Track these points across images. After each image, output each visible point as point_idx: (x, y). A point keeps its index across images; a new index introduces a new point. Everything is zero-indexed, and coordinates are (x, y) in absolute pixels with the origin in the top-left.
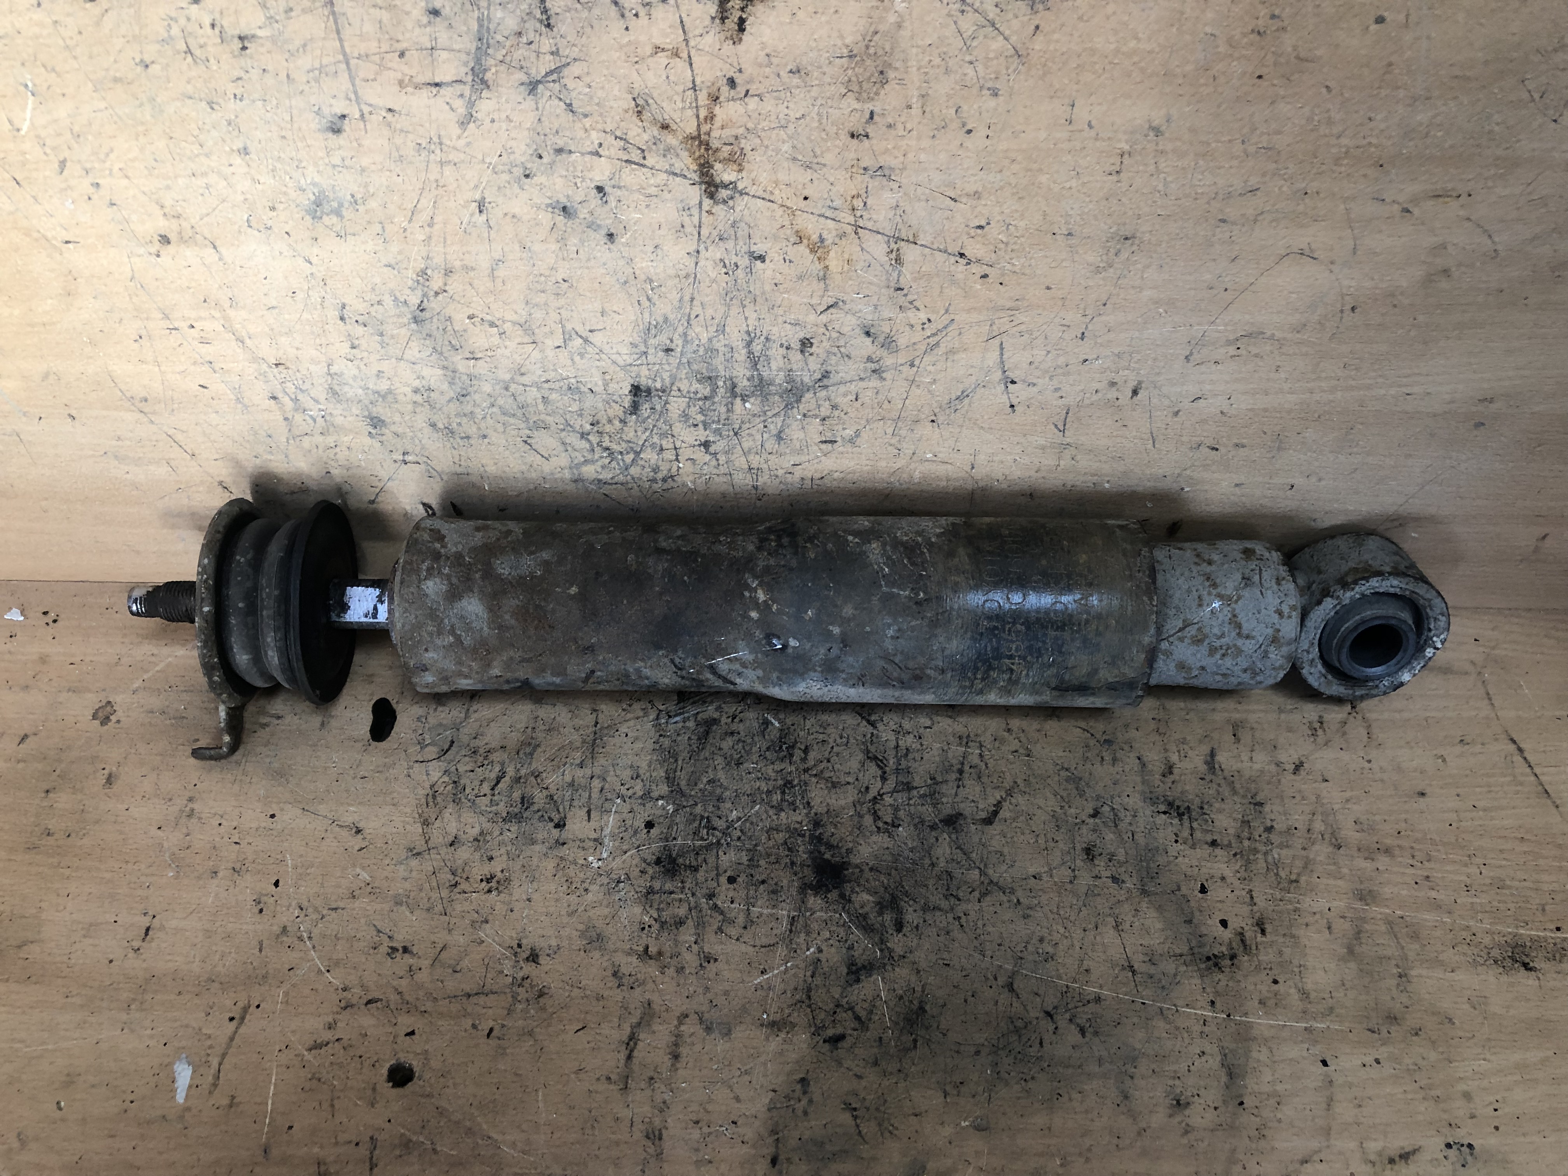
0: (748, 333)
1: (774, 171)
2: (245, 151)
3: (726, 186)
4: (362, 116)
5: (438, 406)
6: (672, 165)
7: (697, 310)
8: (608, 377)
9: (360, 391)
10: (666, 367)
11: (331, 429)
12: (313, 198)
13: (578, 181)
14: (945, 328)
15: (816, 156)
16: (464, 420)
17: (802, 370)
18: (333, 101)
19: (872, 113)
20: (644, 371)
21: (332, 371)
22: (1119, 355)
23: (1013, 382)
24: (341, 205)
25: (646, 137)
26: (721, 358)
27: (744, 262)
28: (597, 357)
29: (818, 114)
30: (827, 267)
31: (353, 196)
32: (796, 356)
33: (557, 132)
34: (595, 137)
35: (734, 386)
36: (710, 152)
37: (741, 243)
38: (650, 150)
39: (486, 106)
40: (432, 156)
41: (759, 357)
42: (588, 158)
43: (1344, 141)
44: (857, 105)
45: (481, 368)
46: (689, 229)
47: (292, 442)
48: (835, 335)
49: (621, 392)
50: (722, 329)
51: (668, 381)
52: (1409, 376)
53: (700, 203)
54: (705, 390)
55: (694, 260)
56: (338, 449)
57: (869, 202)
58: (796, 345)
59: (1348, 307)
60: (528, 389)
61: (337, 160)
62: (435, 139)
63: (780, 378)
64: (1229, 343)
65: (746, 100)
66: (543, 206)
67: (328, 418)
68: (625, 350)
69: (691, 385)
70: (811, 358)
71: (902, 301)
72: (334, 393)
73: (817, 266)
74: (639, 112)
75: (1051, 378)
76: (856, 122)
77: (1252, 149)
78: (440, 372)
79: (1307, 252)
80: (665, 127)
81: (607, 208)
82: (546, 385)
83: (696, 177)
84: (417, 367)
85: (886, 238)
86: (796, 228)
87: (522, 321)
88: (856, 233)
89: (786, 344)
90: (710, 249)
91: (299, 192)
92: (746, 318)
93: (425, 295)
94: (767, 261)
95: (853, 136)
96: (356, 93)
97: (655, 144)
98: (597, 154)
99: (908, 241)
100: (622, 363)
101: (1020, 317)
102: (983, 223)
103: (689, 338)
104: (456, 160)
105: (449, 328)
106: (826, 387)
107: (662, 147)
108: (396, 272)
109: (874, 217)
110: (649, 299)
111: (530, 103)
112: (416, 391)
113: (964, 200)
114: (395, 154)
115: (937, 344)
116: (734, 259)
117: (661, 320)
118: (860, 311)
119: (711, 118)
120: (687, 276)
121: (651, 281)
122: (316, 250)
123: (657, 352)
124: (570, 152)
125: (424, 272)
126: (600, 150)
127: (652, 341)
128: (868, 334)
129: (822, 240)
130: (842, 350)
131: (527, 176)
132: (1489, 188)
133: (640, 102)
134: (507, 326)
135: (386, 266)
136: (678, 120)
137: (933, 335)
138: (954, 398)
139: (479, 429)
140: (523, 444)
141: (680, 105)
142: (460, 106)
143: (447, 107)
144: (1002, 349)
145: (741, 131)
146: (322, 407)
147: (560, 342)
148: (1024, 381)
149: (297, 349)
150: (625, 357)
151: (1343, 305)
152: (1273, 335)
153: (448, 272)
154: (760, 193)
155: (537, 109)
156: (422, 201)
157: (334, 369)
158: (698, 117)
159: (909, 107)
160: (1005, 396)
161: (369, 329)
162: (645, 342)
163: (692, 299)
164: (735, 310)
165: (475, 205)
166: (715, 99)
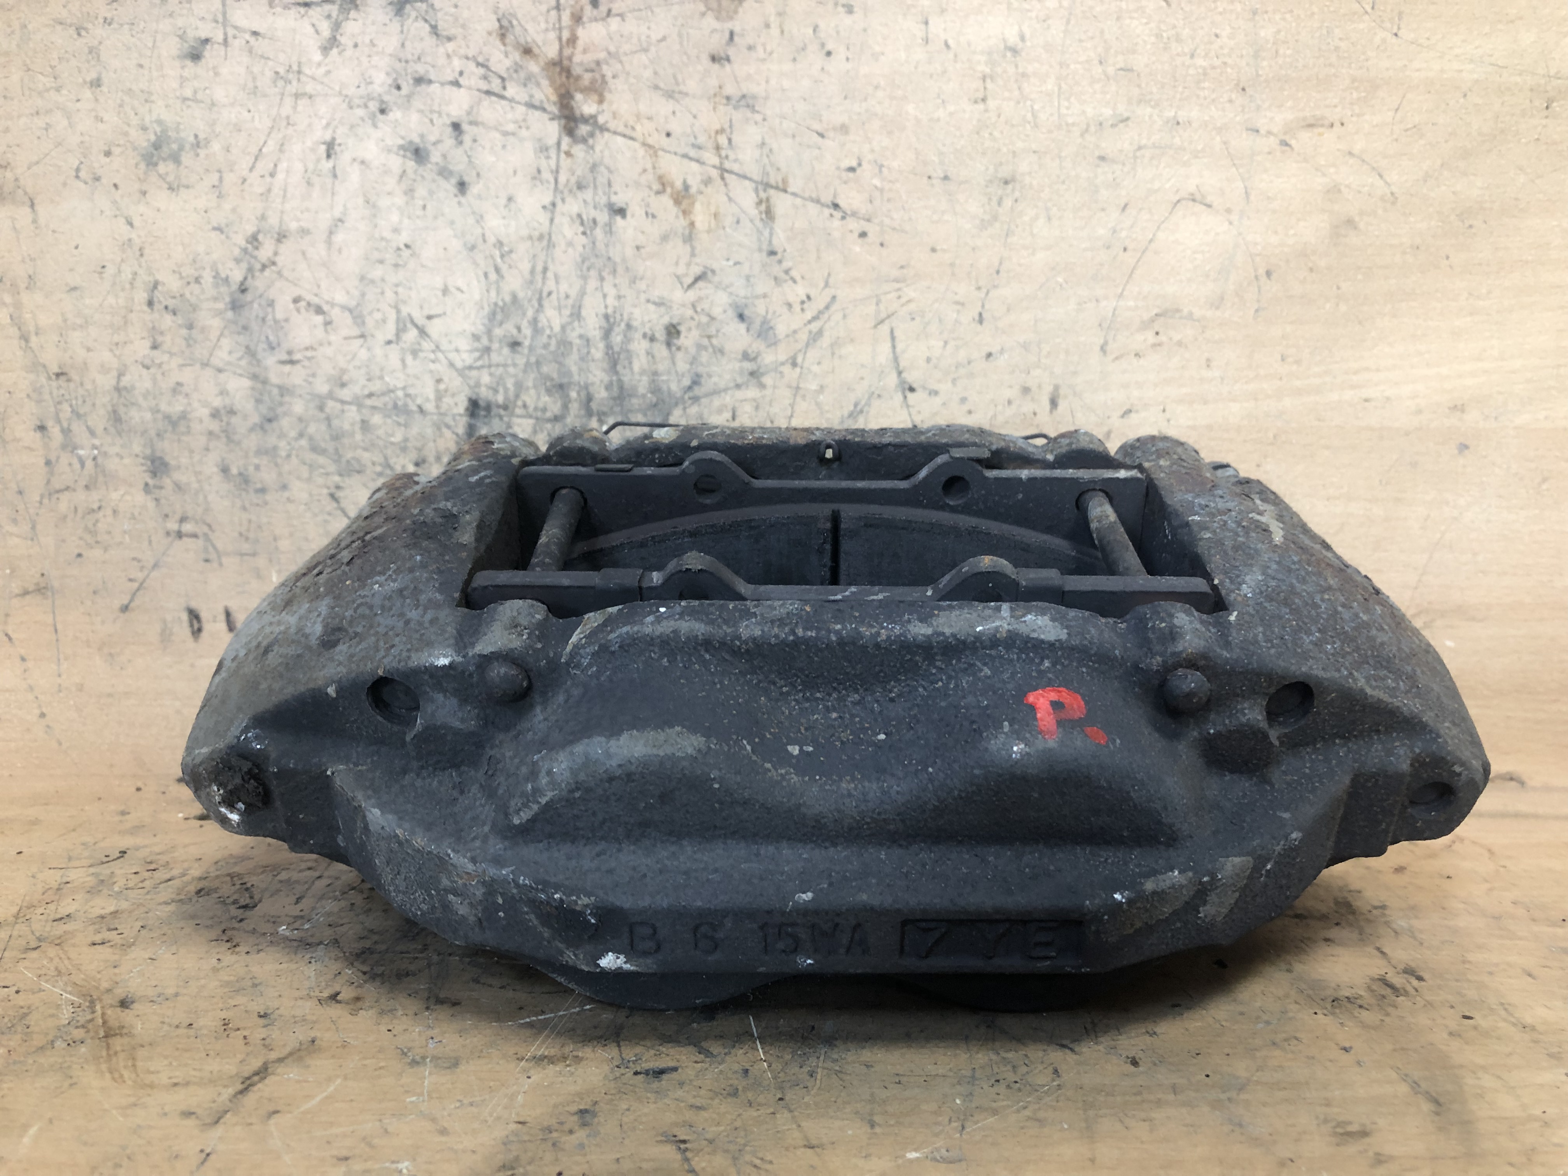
0: (606, 317)
1: (636, 100)
2: (96, 83)
3: (585, 120)
4: (225, 40)
5: (236, 438)
6: (531, 96)
7: (551, 284)
8: (442, 387)
9: (148, 416)
10: (511, 370)
11: (101, 479)
12: (153, 138)
13: (435, 116)
14: (827, 307)
15: (677, 84)
16: (264, 461)
17: (669, 373)
18: (200, 24)
19: (732, 34)
20: (486, 379)
21: (122, 384)
22: (1025, 346)
23: (912, 389)
24: (181, 148)
25: (508, 63)
26: (575, 356)
27: (603, 217)
28: (432, 356)
29: (680, 35)
30: (692, 224)
31: (196, 136)
32: (661, 350)
33: (419, 58)
34: (457, 63)
35: (589, 399)
36: (572, 80)
37: (600, 192)
38: (511, 77)
39: (352, 27)
40: (289, 87)
41: (619, 353)
42: (448, 88)
43: (1200, 62)
44: (716, 25)
45: (296, 376)
46: (547, 175)
47: (46, 501)
48: (704, 319)
49: (455, 411)
50: (577, 314)
51: (511, 394)
52: (1356, 373)
53: (559, 144)
54: (555, 408)
55: (549, 215)
56: (101, 514)
57: (735, 138)
58: (661, 335)
59: (1262, 271)
60: (346, 407)
61: (188, 93)
62: (295, 68)
63: (643, 386)
64: (1145, 325)
65: (609, 19)
66: (395, 149)
67: (100, 460)
68: (464, 344)
69: (539, 398)
70: (680, 355)
71: (777, 270)
72: (116, 418)
73: (683, 222)
74: (503, 37)
75: (954, 381)
76: (717, 43)
77: (1111, 70)
78: (246, 383)
79: (1198, 197)
80: (527, 51)
81: (460, 151)
82: (369, 402)
83: (555, 110)
84: (222, 377)
85: (753, 185)
86: (660, 172)
87: (353, 303)
88: (723, 178)
89: (649, 333)
90: (569, 199)
91: (141, 132)
92: (605, 296)
93: (250, 270)
94: (629, 214)
95: (714, 59)
96: (224, 14)
97: (516, 71)
98: (456, 84)
99: (777, 188)
100: (459, 364)
101: (910, 292)
102: (854, 164)
103: (540, 325)
104: (313, 93)
105: (270, 317)
106: (696, 399)
107: (522, 75)
108: (223, 237)
109: (740, 157)
110: (497, 270)
111: (395, 26)
112: (215, 414)
113: (831, 134)
114: (250, 85)
115: (820, 333)
116: (593, 213)
117: (508, 299)
118: (732, 285)
119: (573, 40)
120: (541, 237)
121: (500, 244)
122: (142, 208)
123: (501, 348)
124: (430, 82)
125: (254, 239)
126: (461, 81)
127: (498, 332)
128: (741, 317)
129: (686, 187)
130: (715, 341)
131: (383, 111)
132: (1358, 115)
133: (505, 23)
134: (335, 313)
135: (215, 229)
136: (540, 44)
137: (815, 318)
138: (846, 414)
139: (280, 474)
140: (328, 499)
141: (543, 26)
142: (325, 28)
143: (312, 30)
144: (893, 338)
145: (602, 55)
146: (97, 442)
147: (391, 336)
148: (924, 388)
149: (89, 350)
150: (465, 356)
151: (1256, 270)
152: (1191, 314)
153: (281, 237)
154: (621, 129)
155: (402, 32)
156: (271, 143)
157: (126, 381)
158: (560, 39)
159: (767, 26)
160: (905, 412)
161: (180, 320)
162: (489, 332)
163: (545, 270)
164: (593, 283)
165: (323, 148)
166: (577, 19)
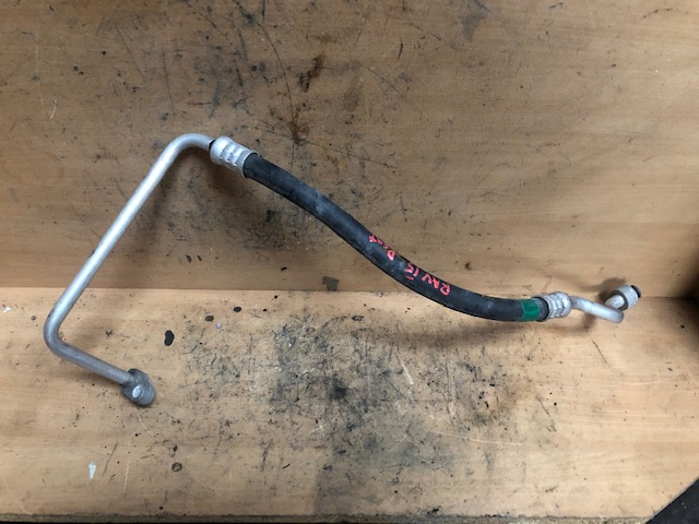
1: (320, 135)
2: (131, 126)
3: (302, 140)
4: (174, 114)
5: (195, 218)
6: (283, 133)
8: (258, 207)
10: (280, 203)
11: (154, 227)
13: (250, 137)
14: (381, 190)
15: (334, 130)
16: (204, 224)
18: (164, 109)
19: (353, 116)
20: (272, 205)
21: (156, 205)
22: (443, 200)
23: (406, 210)
25: (274, 122)
27: (309, 166)
28: (255, 200)
29: (335, 116)
30: (338, 168)
33: (243, 120)
34: (256, 122)
36: (297, 128)
37: (308, 160)
39: (218, 111)
40: (198, 128)
42: (254, 129)
43: (515, 126)
44: (347, 113)
45: (212, 204)
46: (290, 155)
47: (138, 232)
48: (341, 193)
49: (263, 213)
51: (280, 209)
52: (545, 208)
53: (293, 146)
54: (294, 212)
56: (156, 235)
57: (353, 146)
61: (164, 129)
62: (200, 122)
64: (481, 196)
65: (310, 110)
67: (153, 223)
68: (264, 197)
69: (289, 210)
71: (365, 181)
73: (334, 168)
74: (272, 115)
75: (419, 209)
76: (347, 118)
77: (484, 128)
78: (197, 206)
79: (506, 163)
80: (281, 119)
81: (259, 147)
83: (291, 137)
84: (188, 204)
85: (359, 159)
86: (327, 154)
88: (349, 157)
90: (297, 161)
91: (149, 140)
93: (192, 177)
94: (317, 165)
95: (346, 123)
96: (172, 106)
97: (277, 125)
99: (367, 159)
100: (263, 202)
101: (407, 187)
102: (393, 153)
105: (201, 189)
107: (280, 126)
109: (355, 151)
111: (234, 111)
112: (187, 213)
113: (386, 145)
114: (185, 127)
115: (378, 196)
116: (305, 165)
118: (351, 184)
119: (297, 116)
123: (276, 198)
124: (248, 127)
125: (193, 169)
126: (259, 127)
128: (353, 192)
129: (336, 159)
130: (344, 198)
132: (565, 142)
133: (273, 111)
134: (222, 189)
135: (179, 166)
136: (286, 117)
137: (377, 193)
138: (385, 216)
139: (209, 227)
140: (225, 232)
141: (286, 112)
142: (209, 111)
143: (205, 111)
144: (401, 198)
145: (308, 121)
148: (410, 210)
150: (265, 200)
151: (520, 183)
152: (497, 193)
153: (202, 169)
154: (314, 143)
155: (236, 113)
158: (292, 116)
159: (366, 113)
160: (403, 215)
166: (298, 110)
